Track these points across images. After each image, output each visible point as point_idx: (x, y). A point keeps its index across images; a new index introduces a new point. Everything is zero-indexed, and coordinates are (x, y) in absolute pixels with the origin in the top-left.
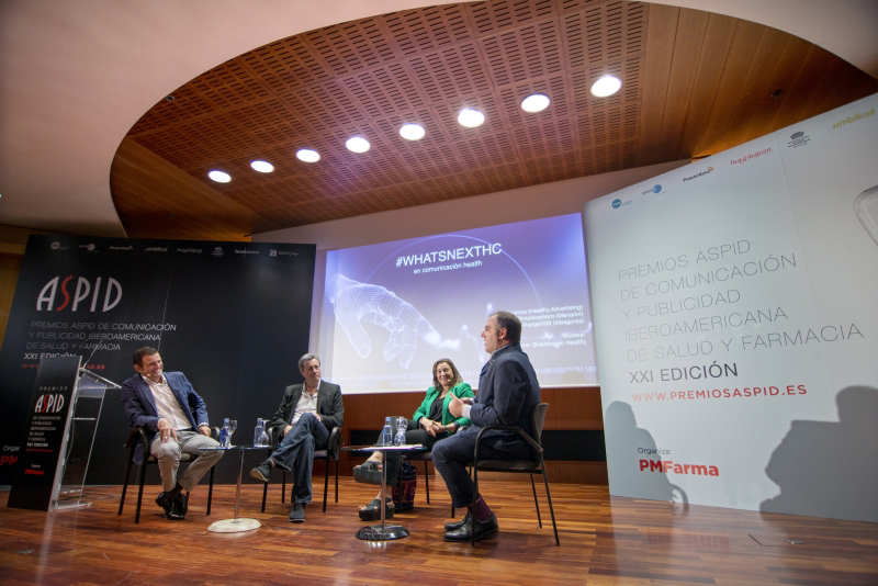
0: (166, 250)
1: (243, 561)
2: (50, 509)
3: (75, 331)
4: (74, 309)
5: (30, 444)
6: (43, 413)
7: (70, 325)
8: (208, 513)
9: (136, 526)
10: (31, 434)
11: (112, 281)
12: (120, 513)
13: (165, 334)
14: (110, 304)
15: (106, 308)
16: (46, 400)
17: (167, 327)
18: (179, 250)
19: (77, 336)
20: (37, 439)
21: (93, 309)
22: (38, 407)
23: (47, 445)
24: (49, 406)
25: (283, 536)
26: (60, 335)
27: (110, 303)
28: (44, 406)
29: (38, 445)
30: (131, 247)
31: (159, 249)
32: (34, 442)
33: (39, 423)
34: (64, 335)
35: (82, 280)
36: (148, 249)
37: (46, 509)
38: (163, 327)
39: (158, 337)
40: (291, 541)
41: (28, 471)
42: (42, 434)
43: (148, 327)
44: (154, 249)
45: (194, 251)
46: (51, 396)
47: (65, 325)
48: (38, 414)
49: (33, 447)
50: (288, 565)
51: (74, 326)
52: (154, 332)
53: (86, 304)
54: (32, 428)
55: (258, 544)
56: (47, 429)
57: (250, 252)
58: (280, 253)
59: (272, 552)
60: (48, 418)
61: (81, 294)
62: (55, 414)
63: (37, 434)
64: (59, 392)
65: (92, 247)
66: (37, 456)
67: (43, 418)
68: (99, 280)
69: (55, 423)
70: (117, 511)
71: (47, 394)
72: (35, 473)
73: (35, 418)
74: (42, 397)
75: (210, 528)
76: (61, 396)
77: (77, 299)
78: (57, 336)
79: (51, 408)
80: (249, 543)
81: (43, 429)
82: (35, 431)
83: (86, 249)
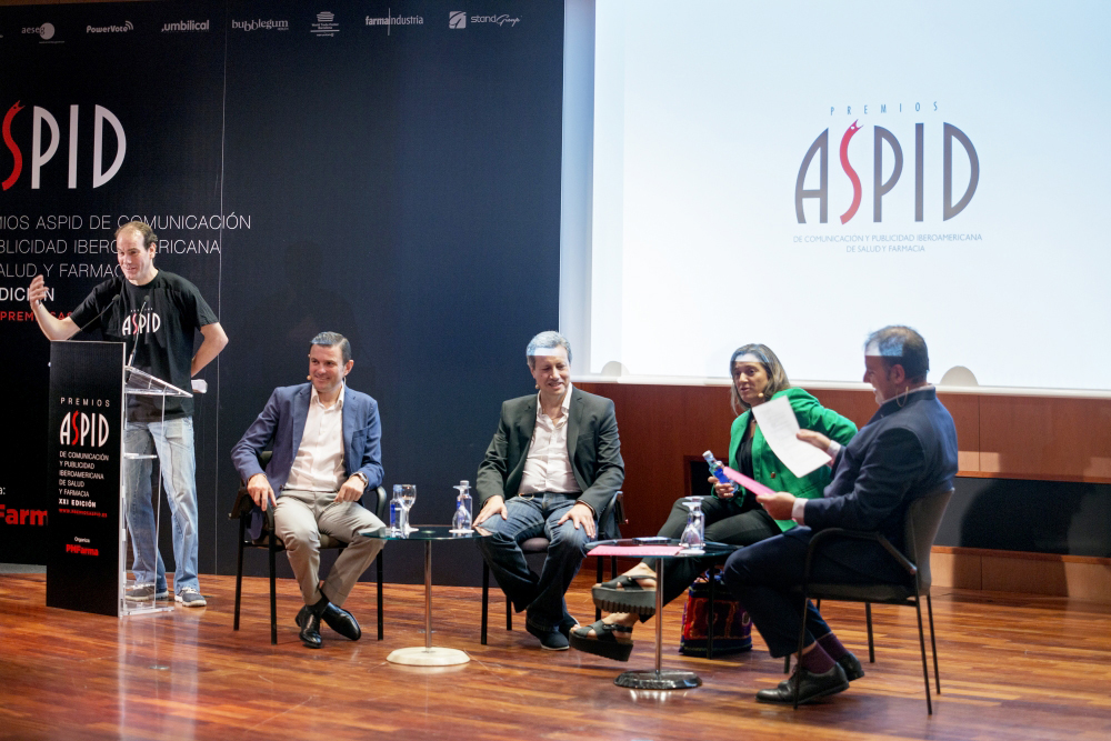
0: (206, 26)
1: (444, 696)
2: (121, 614)
3: (47, 235)
4: (36, 184)
5: (62, 501)
6: (75, 447)
7: (33, 222)
8: (380, 636)
9: (273, 647)
10: (62, 482)
11: (101, 113)
12: (237, 627)
13: (230, 238)
14: (104, 170)
15: (99, 180)
16: (76, 423)
17: (232, 222)
18: (236, 24)
19: (51, 247)
20: (74, 493)
21: (72, 184)
22: (65, 434)
23: (94, 505)
24: (84, 434)
25: (502, 675)
26: (18, 246)
27: (105, 168)
28: (75, 433)
29: (78, 503)
30: (129, 26)
31: (191, 26)
32: (70, 498)
33: (73, 464)
34: (25, 246)
35: (40, 113)
36: (168, 28)
37: (115, 613)
38: (224, 223)
39: (216, 247)
40: (515, 683)
41: (69, 548)
42: (81, 484)
43: (191, 222)
44: (181, 26)
45: (270, 25)
46: (84, 416)
47: (23, 222)
48: (65, 448)
49: (70, 506)
50: (503, 704)
51: (40, 223)
52: (205, 235)
53: (56, 169)
54: (62, 473)
55: (466, 682)
56: (89, 475)
57: (400, 21)
58: (476, 19)
59: (484, 691)
60: (87, 456)
61: (44, 150)
62: (97, 450)
63: (72, 483)
64: (98, 411)
65: (48, 31)
66: (80, 522)
67: (78, 456)
68: (74, 110)
69: (99, 467)
70: (232, 624)
71: (76, 410)
72: (84, 551)
73: (63, 454)
74: (68, 417)
75: (390, 658)
76: (102, 417)
77: (39, 161)
78: (12, 249)
79: (88, 438)
80: (451, 679)
81: (81, 475)
82: (67, 478)
83: (37, 36)
